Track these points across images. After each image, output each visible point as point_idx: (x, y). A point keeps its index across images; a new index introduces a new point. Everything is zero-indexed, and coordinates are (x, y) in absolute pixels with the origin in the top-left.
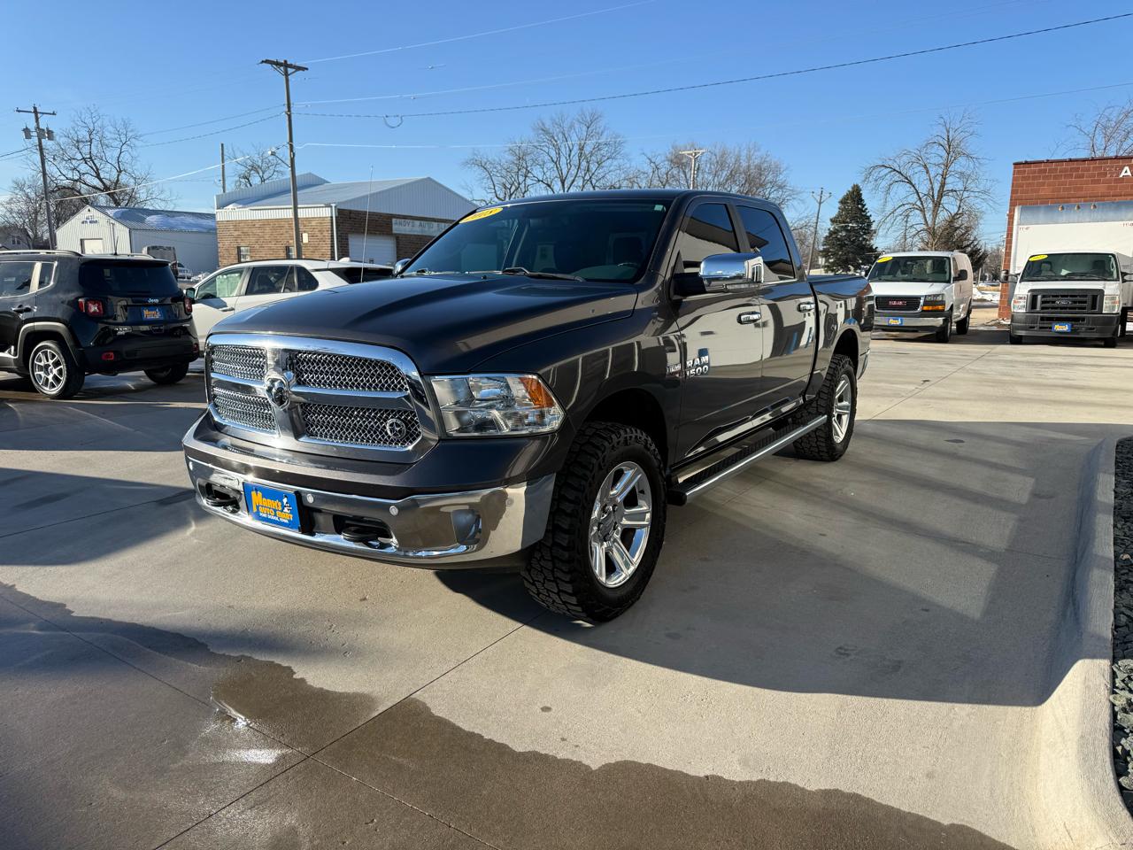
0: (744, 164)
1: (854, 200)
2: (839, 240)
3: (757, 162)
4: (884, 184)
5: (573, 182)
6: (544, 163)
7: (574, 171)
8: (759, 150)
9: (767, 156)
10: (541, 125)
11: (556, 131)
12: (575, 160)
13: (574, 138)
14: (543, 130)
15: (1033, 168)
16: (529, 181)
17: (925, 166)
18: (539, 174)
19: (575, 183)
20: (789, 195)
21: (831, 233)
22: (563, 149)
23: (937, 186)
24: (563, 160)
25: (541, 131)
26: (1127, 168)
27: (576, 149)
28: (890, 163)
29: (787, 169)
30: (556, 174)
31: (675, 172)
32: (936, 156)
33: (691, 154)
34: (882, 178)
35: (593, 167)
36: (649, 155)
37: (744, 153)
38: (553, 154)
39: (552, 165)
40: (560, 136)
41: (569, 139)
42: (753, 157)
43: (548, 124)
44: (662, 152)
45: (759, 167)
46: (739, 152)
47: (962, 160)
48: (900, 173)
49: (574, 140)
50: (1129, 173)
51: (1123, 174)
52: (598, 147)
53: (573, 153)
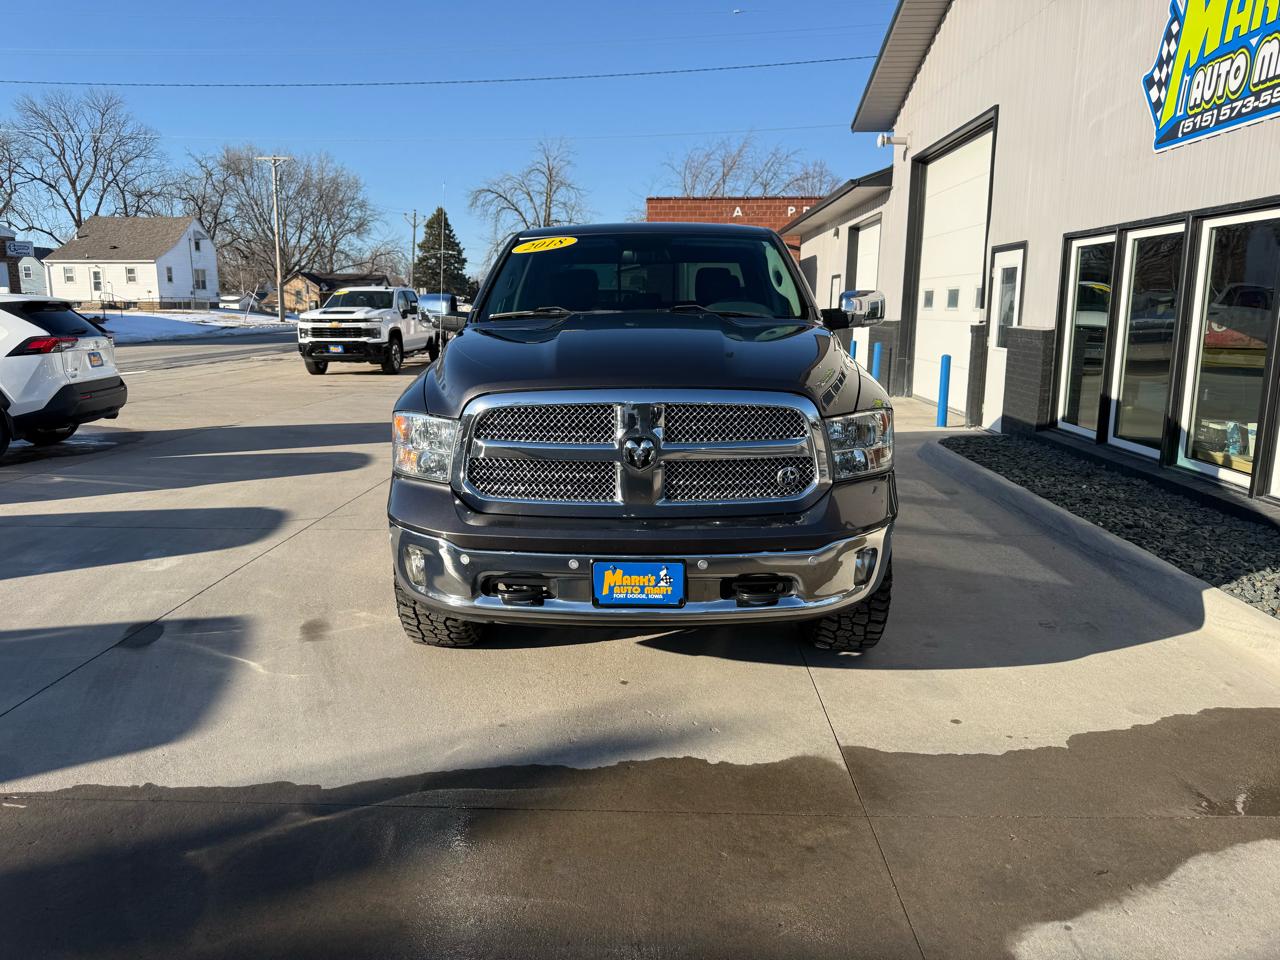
0: (316, 177)
1: (439, 225)
2: (430, 268)
3: (332, 175)
4: (492, 209)
5: (88, 184)
6: (42, 156)
7: (88, 169)
8: (332, 161)
9: (343, 169)
10: (28, 102)
11: (53, 114)
12: (88, 154)
13: (84, 126)
14: (31, 110)
15: (664, 204)
16: (16, 178)
17: (529, 194)
18: (35, 170)
19: (91, 186)
20: (370, 216)
21: (421, 260)
22: (67, 140)
23: (542, 214)
24: (69, 155)
25: (29, 113)
26: (738, 209)
27: (87, 141)
28: (495, 187)
29: (364, 185)
30: (61, 171)
31: (231, 180)
32: (539, 183)
33: (270, 161)
34: (490, 203)
35: (117, 166)
36: (199, 156)
37: (315, 163)
38: (53, 144)
39: (55, 159)
40: (63, 122)
41: (76, 128)
42: (327, 169)
43: (41, 105)
44: (215, 156)
45: (334, 181)
46: (308, 161)
47: (563, 190)
48: (506, 199)
49: (84, 127)
50: (740, 214)
51: (735, 214)
52: (121, 141)
53: (83, 146)
